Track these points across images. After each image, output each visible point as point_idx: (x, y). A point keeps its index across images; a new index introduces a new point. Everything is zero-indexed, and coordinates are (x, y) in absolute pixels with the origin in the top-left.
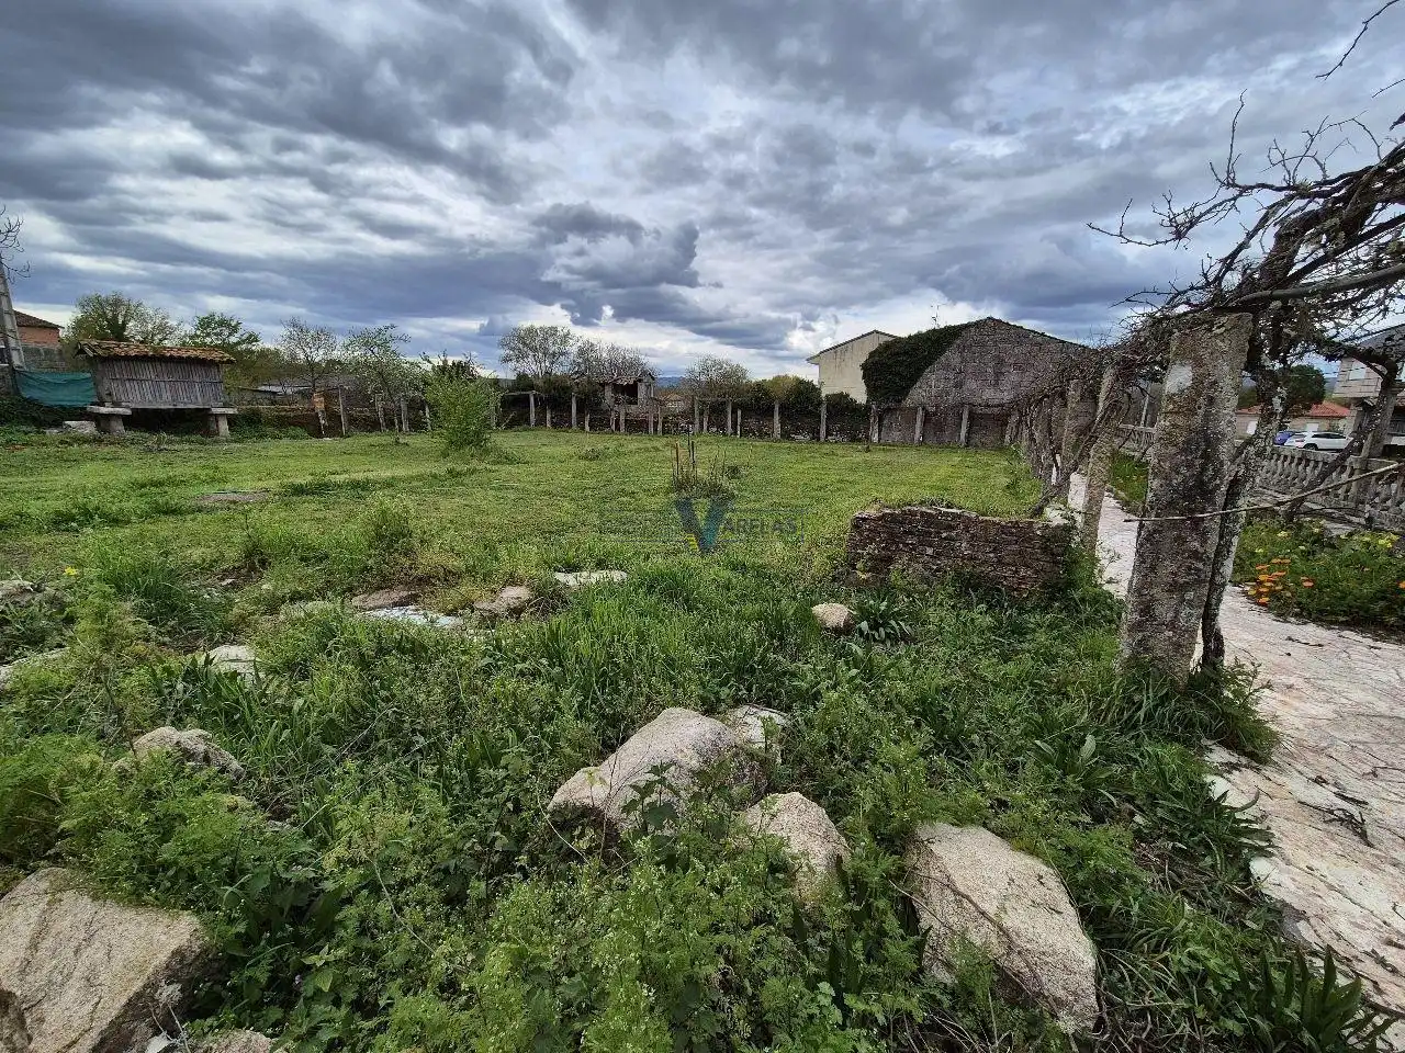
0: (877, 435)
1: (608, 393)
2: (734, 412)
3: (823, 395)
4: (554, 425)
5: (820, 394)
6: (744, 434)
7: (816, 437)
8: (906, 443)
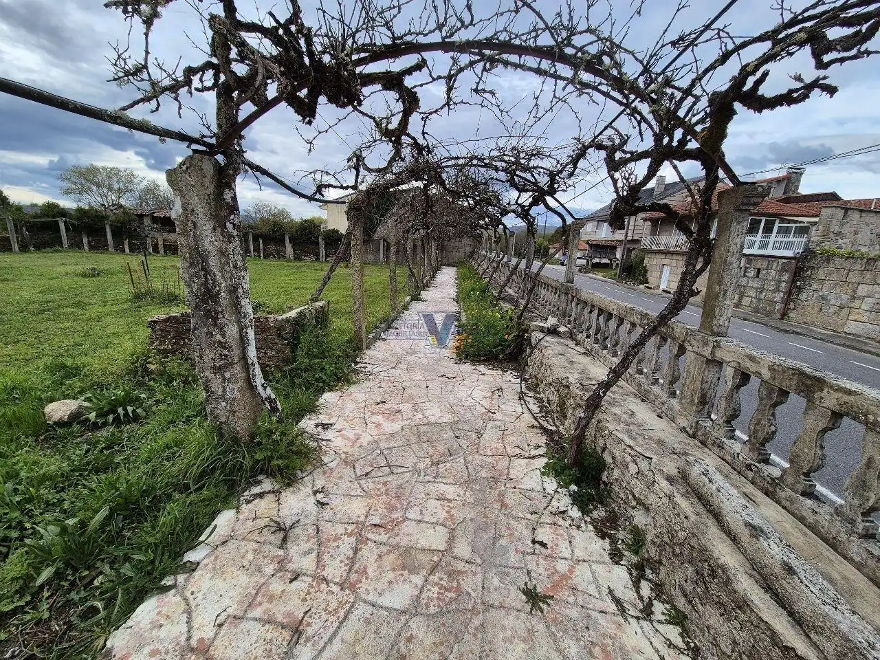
1: (147, 221)
3: (322, 230)
4: (92, 248)
6: (266, 257)
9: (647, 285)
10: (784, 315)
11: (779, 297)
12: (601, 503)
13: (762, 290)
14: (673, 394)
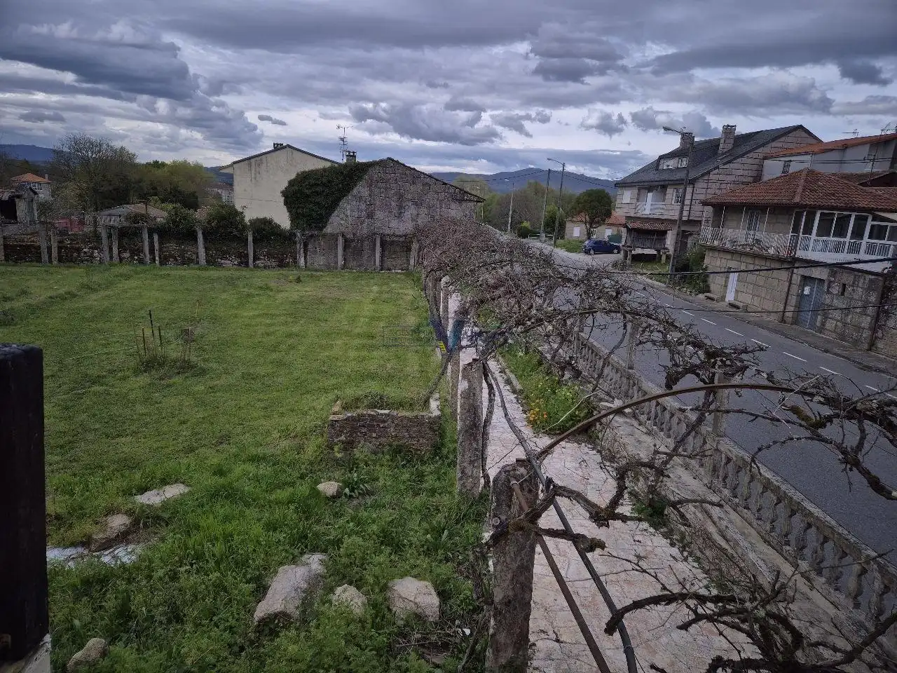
0: (303, 259)
2: (151, 237)
3: (247, 219)
5: (243, 219)
6: (164, 261)
7: (244, 263)
8: (329, 268)
9: (708, 294)
10: (872, 345)
11: (866, 322)
12: (664, 525)
13: (847, 310)
14: (702, 465)
